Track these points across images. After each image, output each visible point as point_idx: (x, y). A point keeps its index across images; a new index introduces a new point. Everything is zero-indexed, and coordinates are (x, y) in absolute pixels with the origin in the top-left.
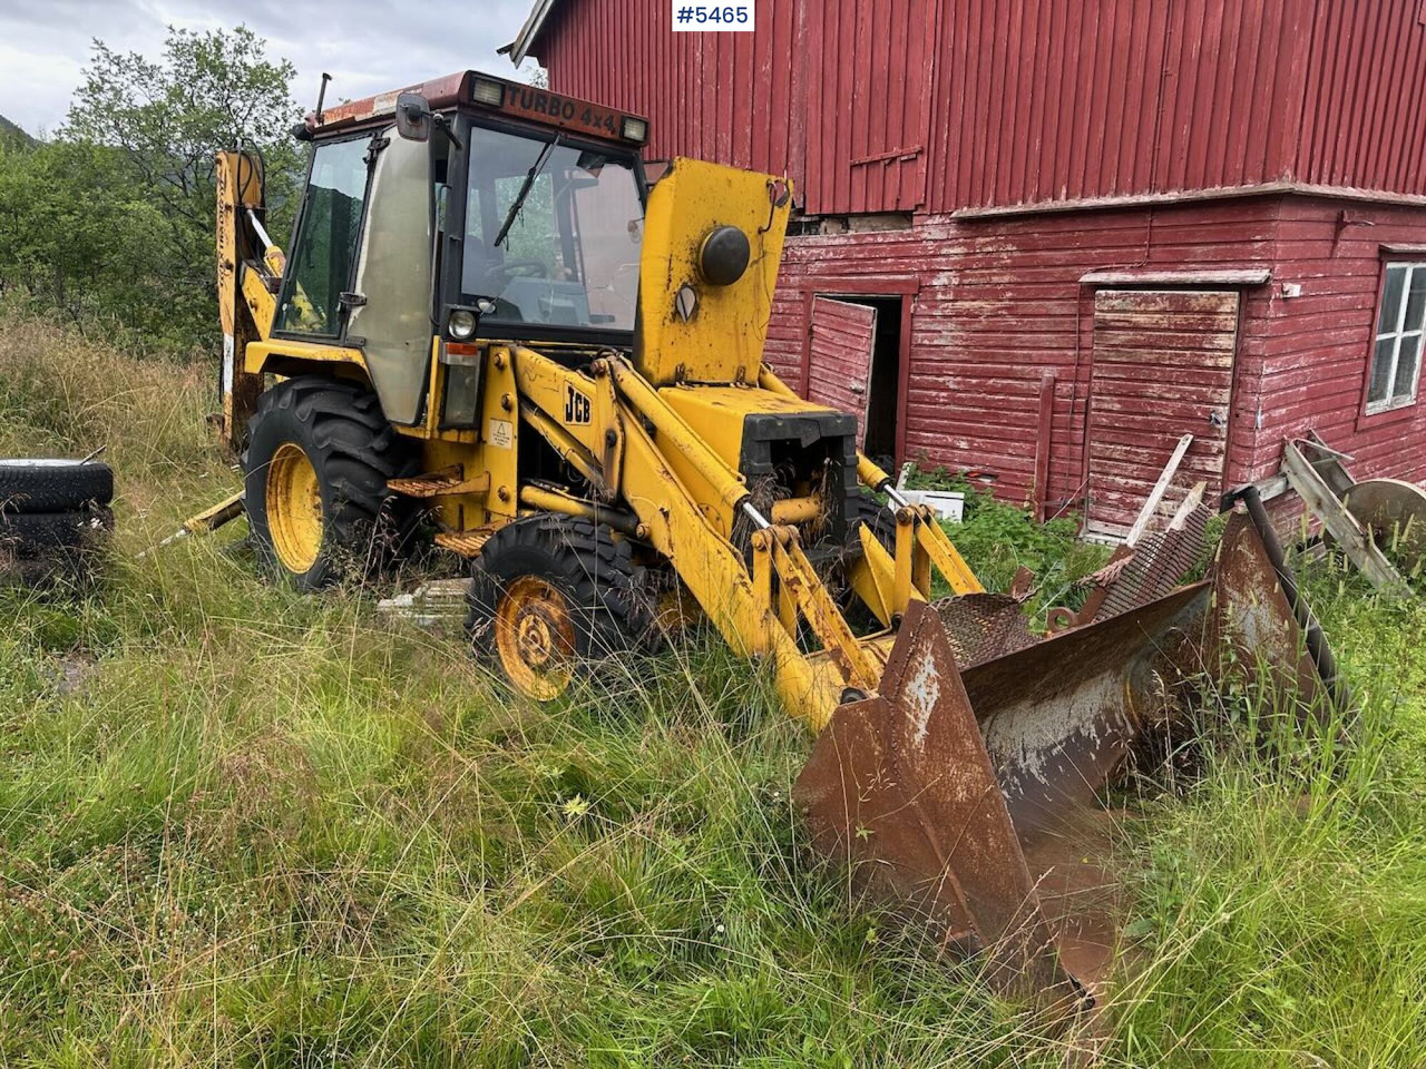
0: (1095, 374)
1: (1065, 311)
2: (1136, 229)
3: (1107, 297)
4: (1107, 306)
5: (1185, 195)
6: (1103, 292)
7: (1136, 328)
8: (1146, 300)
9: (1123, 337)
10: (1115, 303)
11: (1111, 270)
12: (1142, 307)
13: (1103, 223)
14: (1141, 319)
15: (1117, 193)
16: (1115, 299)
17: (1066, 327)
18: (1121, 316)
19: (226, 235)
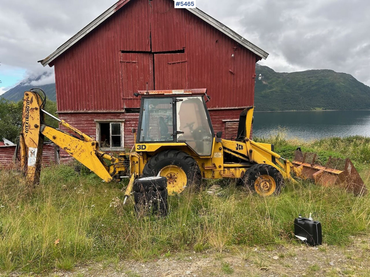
0: (226, 136)
1: (219, 126)
2: (230, 113)
3: (228, 123)
4: (228, 125)
5: (239, 108)
6: (227, 123)
7: (233, 128)
8: (235, 123)
9: (231, 130)
10: (229, 124)
11: (227, 119)
12: (234, 125)
13: (225, 112)
14: (234, 127)
15: (227, 107)
16: (230, 124)
17: (219, 129)
18: (231, 126)
19: (32, 117)
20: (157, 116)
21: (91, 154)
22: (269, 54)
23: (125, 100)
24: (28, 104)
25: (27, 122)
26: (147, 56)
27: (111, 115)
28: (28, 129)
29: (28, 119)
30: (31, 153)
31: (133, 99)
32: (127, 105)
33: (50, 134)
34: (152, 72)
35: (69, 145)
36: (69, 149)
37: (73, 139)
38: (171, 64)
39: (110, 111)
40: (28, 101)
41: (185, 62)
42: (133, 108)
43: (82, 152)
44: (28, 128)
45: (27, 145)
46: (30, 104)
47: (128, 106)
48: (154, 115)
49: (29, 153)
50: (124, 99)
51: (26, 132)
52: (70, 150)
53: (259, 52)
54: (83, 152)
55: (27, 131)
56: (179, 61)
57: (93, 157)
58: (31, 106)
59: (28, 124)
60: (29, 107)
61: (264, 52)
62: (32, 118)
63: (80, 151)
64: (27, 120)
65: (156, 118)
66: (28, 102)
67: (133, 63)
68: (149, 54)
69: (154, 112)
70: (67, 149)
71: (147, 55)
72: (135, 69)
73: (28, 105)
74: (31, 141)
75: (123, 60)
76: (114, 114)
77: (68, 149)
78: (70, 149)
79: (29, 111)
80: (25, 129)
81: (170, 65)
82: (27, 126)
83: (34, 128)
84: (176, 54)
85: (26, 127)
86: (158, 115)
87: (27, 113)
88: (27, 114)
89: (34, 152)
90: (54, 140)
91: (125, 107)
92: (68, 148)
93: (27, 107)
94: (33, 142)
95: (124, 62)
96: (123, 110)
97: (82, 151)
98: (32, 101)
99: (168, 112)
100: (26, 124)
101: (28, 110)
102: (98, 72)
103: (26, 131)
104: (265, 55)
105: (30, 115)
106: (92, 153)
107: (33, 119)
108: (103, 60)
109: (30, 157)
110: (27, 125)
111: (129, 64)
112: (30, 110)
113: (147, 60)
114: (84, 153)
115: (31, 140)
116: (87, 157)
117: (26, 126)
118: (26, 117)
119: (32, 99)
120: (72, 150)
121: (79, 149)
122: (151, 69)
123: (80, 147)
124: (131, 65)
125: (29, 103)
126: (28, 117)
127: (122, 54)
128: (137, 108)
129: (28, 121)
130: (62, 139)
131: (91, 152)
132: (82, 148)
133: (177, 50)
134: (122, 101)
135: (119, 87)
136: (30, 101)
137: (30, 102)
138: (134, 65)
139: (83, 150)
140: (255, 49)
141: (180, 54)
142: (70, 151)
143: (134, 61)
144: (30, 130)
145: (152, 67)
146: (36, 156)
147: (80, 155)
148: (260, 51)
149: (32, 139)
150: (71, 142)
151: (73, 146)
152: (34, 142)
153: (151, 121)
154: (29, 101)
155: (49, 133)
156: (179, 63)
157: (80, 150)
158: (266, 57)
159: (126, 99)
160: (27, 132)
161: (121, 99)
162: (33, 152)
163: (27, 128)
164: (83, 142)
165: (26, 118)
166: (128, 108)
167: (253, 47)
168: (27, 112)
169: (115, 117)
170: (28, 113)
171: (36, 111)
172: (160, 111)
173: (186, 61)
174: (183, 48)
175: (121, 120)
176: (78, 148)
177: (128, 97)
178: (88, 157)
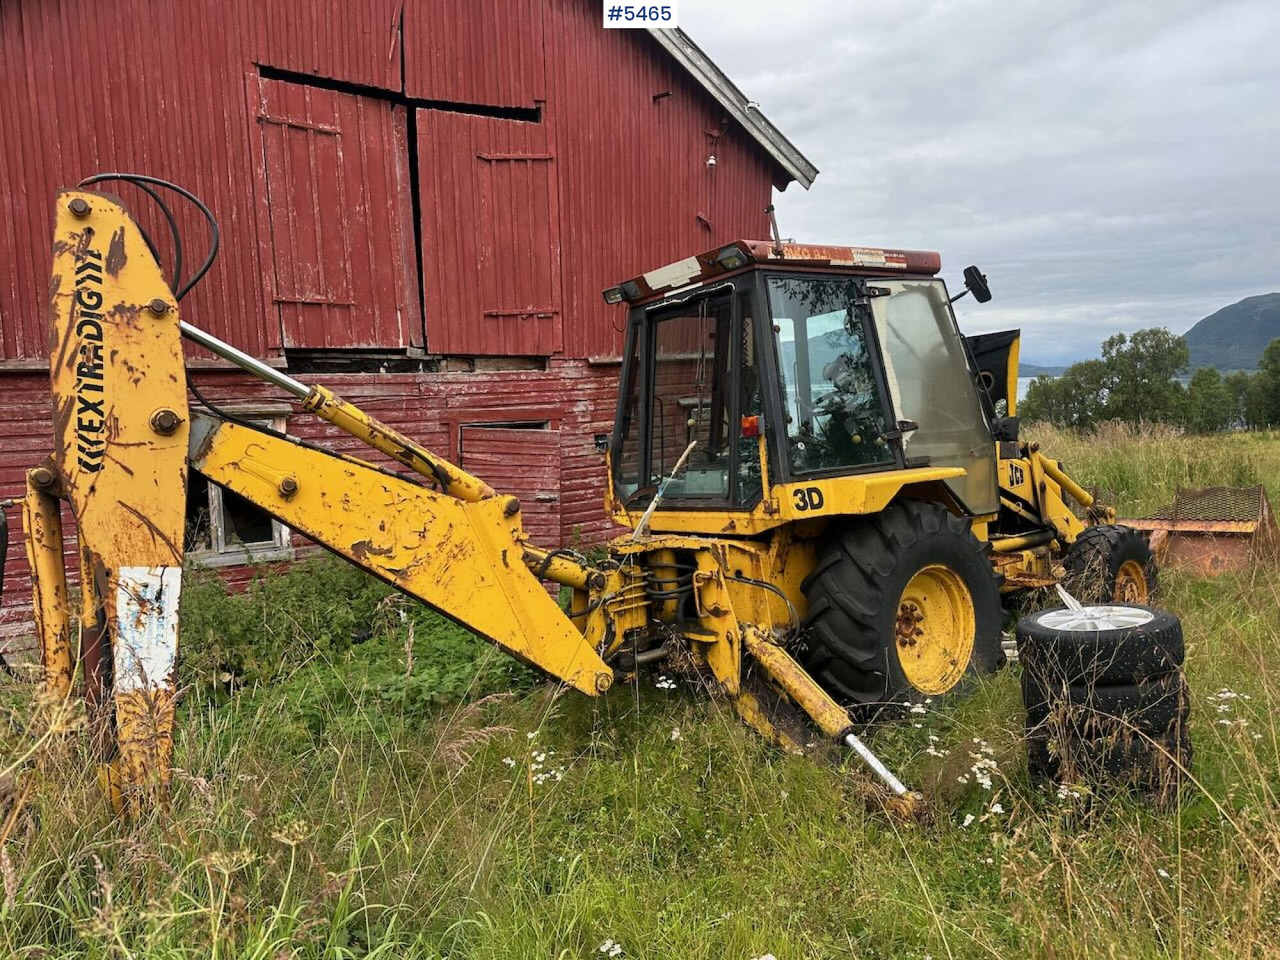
19: (125, 363)
20: (442, 388)
21: (506, 565)
22: (818, 172)
23: (288, 311)
24: (90, 277)
25: (91, 397)
26: (383, 109)
27: (212, 382)
28: (102, 447)
29: (100, 377)
30: (135, 607)
31: (324, 307)
32: (296, 336)
33: (253, 473)
34: (404, 188)
35: (382, 528)
36: (385, 547)
37: (402, 492)
38: (489, 161)
39: (206, 363)
40: (92, 254)
41: (546, 160)
42: (328, 347)
43: (455, 557)
44: (102, 437)
45: (105, 555)
46: (103, 275)
47: (303, 338)
48: (426, 383)
49: (124, 608)
50: (284, 302)
51: (86, 465)
52: (387, 553)
53: (793, 160)
54: (460, 557)
55: (93, 462)
56: (520, 154)
57: (516, 580)
58: (112, 292)
59: (101, 414)
60: (99, 296)
61: (807, 162)
62: (128, 374)
63: (443, 556)
64: (87, 387)
65: (437, 393)
66: (90, 259)
67: (321, 132)
68: (389, 103)
69: (421, 367)
70: (371, 550)
71: (385, 107)
72: (330, 162)
73: (89, 283)
74: (128, 524)
75: (270, 109)
76: (230, 379)
77: (380, 552)
78: (389, 551)
79: (104, 326)
80: (81, 449)
81: (486, 167)
82: (91, 428)
83: (148, 435)
84: (510, 120)
85: (84, 433)
86: (442, 383)
87: (88, 336)
88: (85, 342)
89: (158, 597)
90: (281, 503)
91: (289, 343)
92: (375, 546)
93: (84, 297)
94: (145, 528)
95: (279, 124)
96: (279, 356)
97: (456, 551)
98: (117, 257)
99: (478, 371)
100: (80, 411)
101: (90, 317)
102: (134, 154)
103: (86, 458)
104: (807, 175)
105: (114, 353)
106: (508, 560)
107: (137, 381)
108: (160, 96)
109: (128, 634)
110: (89, 416)
111: (301, 135)
112: (112, 315)
113: (384, 131)
114: (469, 561)
115: (134, 519)
116: (483, 579)
117: (81, 427)
118: (81, 366)
119: (118, 246)
120: (398, 551)
121: (440, 545)
122: (400, 170)
123: (444, 530)
124: (311, 142)
125: (99, 269)
126: (100, 367)
127: (263, 82)
128: (348, 347)
129: (100, 389)
130: (334, 498)
131: (505, 552)
132: (456, 540)
133: (514, 107)
134: (272, 312)
135: (253, 243)
136: (105, 254)
137: (102, 264)
138: (323, 141)
139: (460, 547)
140: (782, 148)
141: (525, 125)
142: (391, 558)
143: (327, 128)
144: (114, 451)
145: (404, 164)
146: (174, 619)
147: (445, 578)
148: (794, 157)
149: (135, 512)
150: (392, 510)
151: (404, 532)
152: (151, 526)
153: (416, 409)
154: (99, 257)
155: (246, 464)
156: (524, 161)
157: (447, 548)
158: (811, 182)
159: (295, 303)
160: (94, 468)
161: (268, 302)
162: (150, 595)
163: (92, 436)
164: (456, 503)
165: (80, 373)
166: (303, 346)
167: (776, 138)
168: (89, 330)
169: (236, 394)
170: (99, 337)
171: (156, 323)
172: (444, 363)
173: (551, 159)
174: (536, 102)
175: (271, 408)
176: (433, 538)
177: (302, 293)
178: (490, 579)
